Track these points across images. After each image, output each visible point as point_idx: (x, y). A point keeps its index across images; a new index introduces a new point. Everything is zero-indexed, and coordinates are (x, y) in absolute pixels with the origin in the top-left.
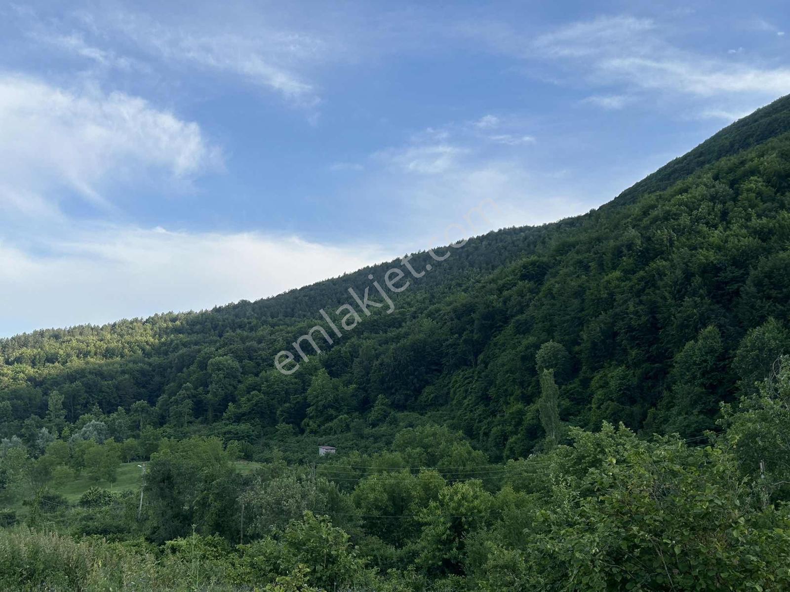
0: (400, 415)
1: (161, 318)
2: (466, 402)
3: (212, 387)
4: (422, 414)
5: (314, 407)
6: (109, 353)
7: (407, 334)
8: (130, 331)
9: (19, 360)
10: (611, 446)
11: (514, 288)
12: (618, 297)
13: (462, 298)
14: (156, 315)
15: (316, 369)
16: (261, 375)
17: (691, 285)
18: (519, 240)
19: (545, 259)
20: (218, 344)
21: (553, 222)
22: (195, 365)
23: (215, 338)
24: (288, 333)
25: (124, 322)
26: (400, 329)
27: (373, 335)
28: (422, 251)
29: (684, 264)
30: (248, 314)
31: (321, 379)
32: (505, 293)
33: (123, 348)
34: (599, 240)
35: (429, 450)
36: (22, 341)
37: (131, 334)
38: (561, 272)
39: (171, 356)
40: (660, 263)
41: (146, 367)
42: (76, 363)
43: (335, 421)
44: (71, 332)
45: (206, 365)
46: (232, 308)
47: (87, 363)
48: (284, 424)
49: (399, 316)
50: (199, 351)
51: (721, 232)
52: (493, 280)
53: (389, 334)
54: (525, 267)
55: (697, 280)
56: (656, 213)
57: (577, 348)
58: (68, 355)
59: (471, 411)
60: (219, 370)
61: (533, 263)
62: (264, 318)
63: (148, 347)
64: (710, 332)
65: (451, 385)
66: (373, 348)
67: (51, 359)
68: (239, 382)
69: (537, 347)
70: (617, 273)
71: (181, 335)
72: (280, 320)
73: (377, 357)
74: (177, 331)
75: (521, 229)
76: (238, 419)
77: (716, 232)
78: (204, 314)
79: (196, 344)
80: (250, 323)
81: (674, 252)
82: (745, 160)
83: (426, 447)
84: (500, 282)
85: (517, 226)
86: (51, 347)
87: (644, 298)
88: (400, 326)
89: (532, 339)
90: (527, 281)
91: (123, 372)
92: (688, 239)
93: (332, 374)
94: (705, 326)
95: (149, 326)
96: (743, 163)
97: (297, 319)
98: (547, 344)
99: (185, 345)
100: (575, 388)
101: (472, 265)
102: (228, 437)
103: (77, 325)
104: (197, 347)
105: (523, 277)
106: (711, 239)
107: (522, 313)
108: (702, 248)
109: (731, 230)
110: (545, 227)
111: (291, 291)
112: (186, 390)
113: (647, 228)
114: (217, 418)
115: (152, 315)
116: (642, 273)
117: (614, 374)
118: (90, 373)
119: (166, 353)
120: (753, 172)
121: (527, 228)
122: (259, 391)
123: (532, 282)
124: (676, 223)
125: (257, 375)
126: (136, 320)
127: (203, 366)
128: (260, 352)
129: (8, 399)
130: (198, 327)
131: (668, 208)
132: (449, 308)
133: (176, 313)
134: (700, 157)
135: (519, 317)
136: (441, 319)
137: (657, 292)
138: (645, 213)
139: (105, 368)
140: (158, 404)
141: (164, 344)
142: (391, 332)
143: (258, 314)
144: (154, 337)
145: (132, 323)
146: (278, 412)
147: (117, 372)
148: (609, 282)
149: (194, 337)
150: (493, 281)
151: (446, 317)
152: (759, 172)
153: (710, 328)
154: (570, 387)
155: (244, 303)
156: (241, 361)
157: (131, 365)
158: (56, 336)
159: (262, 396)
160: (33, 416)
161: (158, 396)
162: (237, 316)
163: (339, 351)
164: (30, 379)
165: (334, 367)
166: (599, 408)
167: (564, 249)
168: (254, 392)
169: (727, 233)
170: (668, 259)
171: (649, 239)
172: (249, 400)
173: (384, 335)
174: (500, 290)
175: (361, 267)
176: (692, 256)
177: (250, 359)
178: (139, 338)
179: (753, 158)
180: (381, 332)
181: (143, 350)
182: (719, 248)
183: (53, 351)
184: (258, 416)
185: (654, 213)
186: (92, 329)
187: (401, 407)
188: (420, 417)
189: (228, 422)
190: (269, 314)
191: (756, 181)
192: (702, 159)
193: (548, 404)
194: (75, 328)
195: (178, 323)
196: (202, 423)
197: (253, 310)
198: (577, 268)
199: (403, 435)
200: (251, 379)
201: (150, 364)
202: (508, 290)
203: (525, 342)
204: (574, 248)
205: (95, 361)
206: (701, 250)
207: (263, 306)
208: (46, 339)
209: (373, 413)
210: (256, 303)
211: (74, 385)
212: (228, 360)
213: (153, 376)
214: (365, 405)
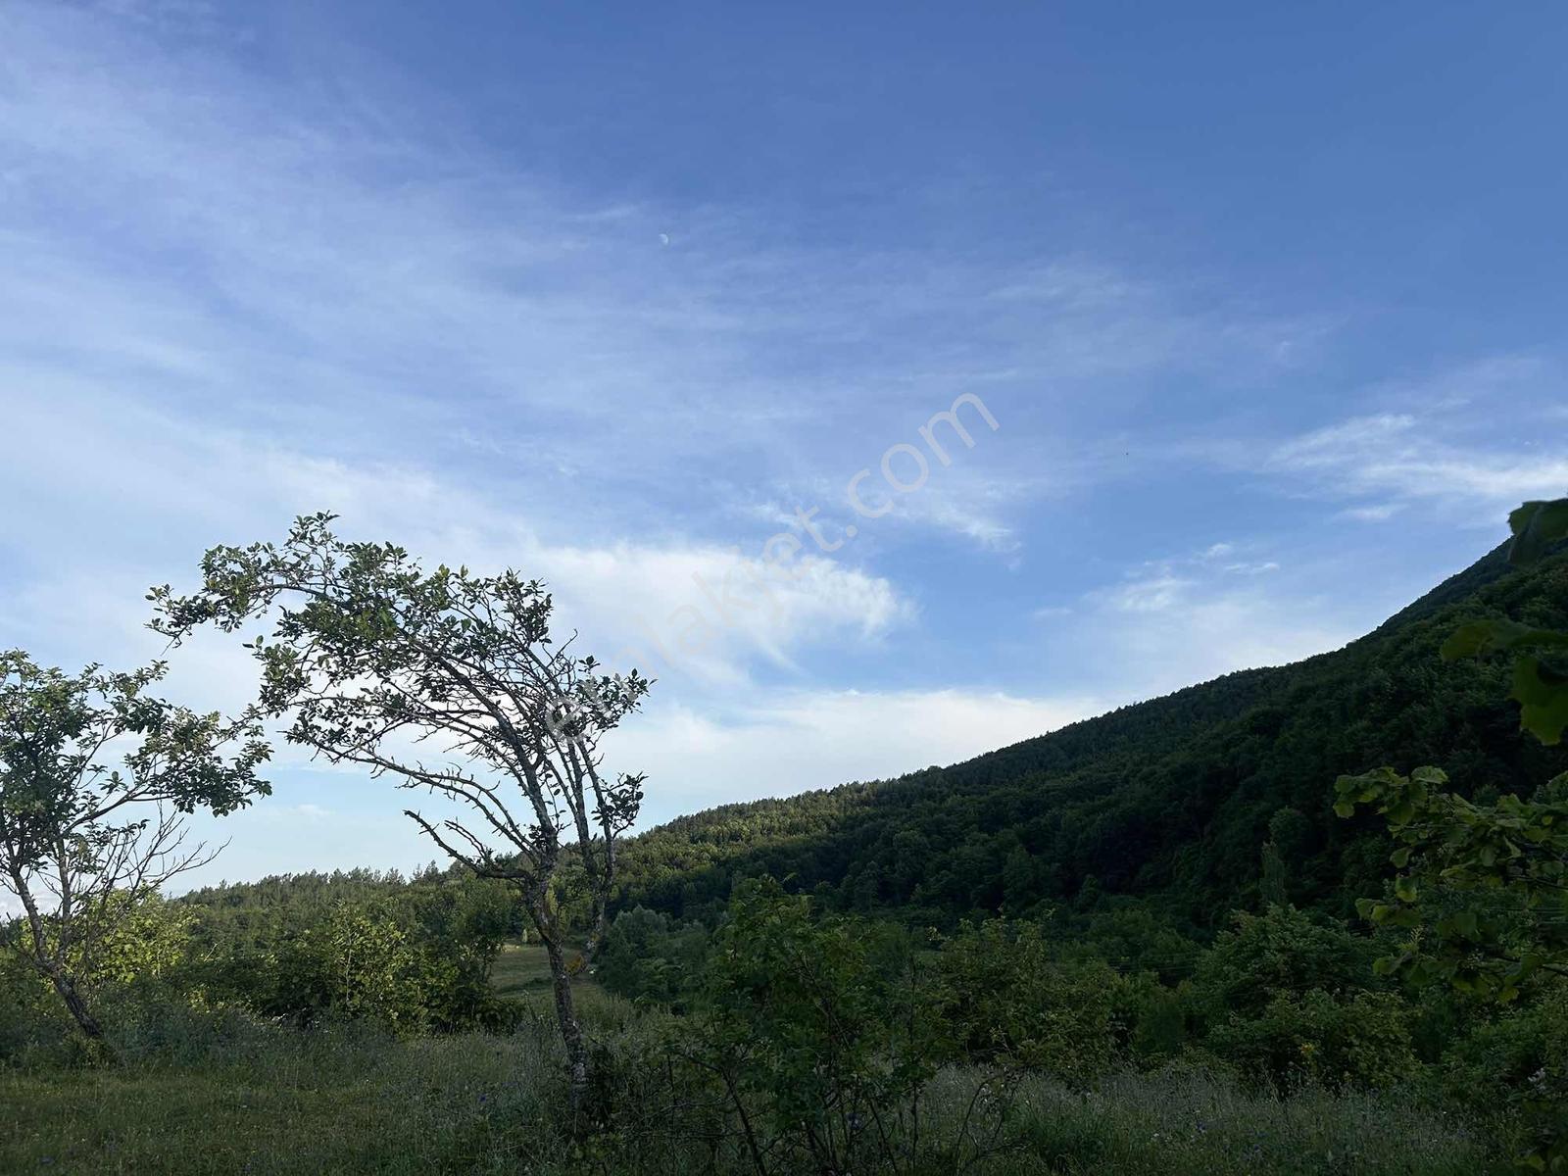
0: (1113, 898)
1: (846, 788)
2: (1191, 882)
3: (899, 865)
4: (1141, 898)
5: (1012, 889)
6: (793, 829)
7: (1117, 803)
8: (814, 804)
9: (703, 838)
10: (1277, 932)
11: (1244, 745)
12: (1367, 751)
13: (1181, 757)
14: (841, 785)
15: (1012, 844)
16: (950, 852)
17: (1458, 735)
18: (1256, 684)
19: (1279, 708)
20: (904, 817)
21: (1298, 660)
22: (880, 841)
23: (904, 810)
24: (980, 803)
25: (808, 793)
26: (1109, 797)
27: (1079, 804)
28: (1138, 703)
29: (1448, 709)
30: (938, 782)
31: (1018, 856)
32: (1232, 750)
33: (808, 823)
34: (1342, 682)
35: (1130, 940)
36: (706, 818)
37: (815, 808)
38: (1297, 723)
39: (858, 830)
40: (1418, 708)
41: (831, 844)
42: (760, 841)
43: (1037, 905)
44: (756, 806)
45: (892, 842)
46: (921, 774)
47: (771, 840)
48: (979, 910)
49: (1109, 780)
50: (884, 825)
51: (1495, 668)
52: (1218, 734)
53: (1097, 802)
54: (1254, 718)
55: (1467, 727)
56: (1410, 648)
57: (1320, 816)
58: (752, 832)
59: (1197, 894)
60: (906, 846)
61: (1265, 714)
62: (956, 786)
63: (833, 821)
64: (1487, 793)
65: (1173, 862)
66: (1078, 819)
67: (735, 836)
68: (929, 859)
69: (1270, 814)
70: (1364, 723)
71: (867, 808)
72: (975, 788)
73: (1083, 828)
74: (864, 803)
75: (1259, 672)
76: (927, 902)
77: (1489, 667)
78: (891, 783)
79: (883, 816)
80: (940, 792)
81: (1434, 695)
82: (1526, 577)
83: (1125, 936)
84: (1226, 738)
85: (1253, 668)
86: (736, 824)
87: (1399, 752)
88: (1110, 793)
89: (1264, 805)
90: (1257, 736)
91: (807, 850)
92: (1451, 679)
93: (1031, 850)
94: (1480, 785)
95: (833, 798)
96: (1522, 581)
97: (994, 787)
98: (1281, 811)
99: (871, 818)
100: (1321, 863)
101: (1199, 717)
102: (912, 922)
103: (761, 799)
104: (883, 821)
105: (1255, 730)
106: (1482, 677)
107: (1253, 774)
108: (1470, 689)
109: (1508, 664)
110: (1289, 667)
111: (987, 754)
112: (872, 870)
113: (1397, 667)
114: (905, 901)
115: (837, 786)
116: (1395, 721)
117: (1369, 846)
118: (773, 851)
119: (852, 828)
120: (1536, 591)
121: (1266, 670)
122: (949, 870)
123: (1264, 737)
124: (1436, 659)
125: (946, 851)
126: (820, 791)
127: (888, 841)
128: (950, 826)
129: (693, 881)
130: (885, 797)
131: (1425, 642)
132: (1165, 771)
133: (861, 783)
134: (1484, 572)
135: (1250, 779)
136: (1157, 783)
137: (1416, 744)
138: (1397, 648)
139: (788, 845)
140: (843, 885)
141: (849, 818)
142: (1099, 799)
143: (949, 781)
144: (838, 809)
145: (816, 794)
146: (972, 896)
147: (801, 849)
148: (1353, 733)
149: (881, 810)
150: (1218, 736)
151: (1163, 780)
152: (1543, 592)
153: (1487, 787)
154: (1315, 862)
155: (934, 770)
156: (928, 836)
157: (815, 842)
158: (740, 811)
159: (952, 876)
160: (716, 898)
161: (843, 876)
162: (926, 784)
163: (1039, 823)
164: (714, 859)
165: (1033, 843)
166: (1352, 888)
167: (1302, 695)
168: (944, 871)
169: (1504, 668)
170: (1429, 704)
171: (1402, 680)
172: (938, 881)
173: (1091, 804)
174: (1227, 746)
175: (1066, 724)
176: (1459, 698)
177: (939, 833)
178: (823, 812)
179: (1536, 574)
180: (1087, 801)
181: (828, 825)
182: (1493, 688)
183: (737, 828)
184: (950, 898)
185: (1407, 648)
186: (776, 803)
187: (1115, 890)
188: (1138, 900)
189: (916, 906)
190: (961, 781)
191: (1541, 603)
192: (1487, 575)
193: (1272, 884)
194: (759, 802)
195: (864, 793)
196: (889, 906)
197: (944, 777)
198: (1317, 718)
199: (1100, 922)
200: (939, 857)
201: (834, 841)
202: (1235, 746)
203: (1256, 809)
204: (1314, 693)
205: (779, 839)
206: (1469, 692)
207: (956, 771)
208: (730, 815)
209: (1080, 895)
210: (948, 768)
211: (757, 864)
212: (915, 835)
213: (837, 853)
214: (1070, 888)
